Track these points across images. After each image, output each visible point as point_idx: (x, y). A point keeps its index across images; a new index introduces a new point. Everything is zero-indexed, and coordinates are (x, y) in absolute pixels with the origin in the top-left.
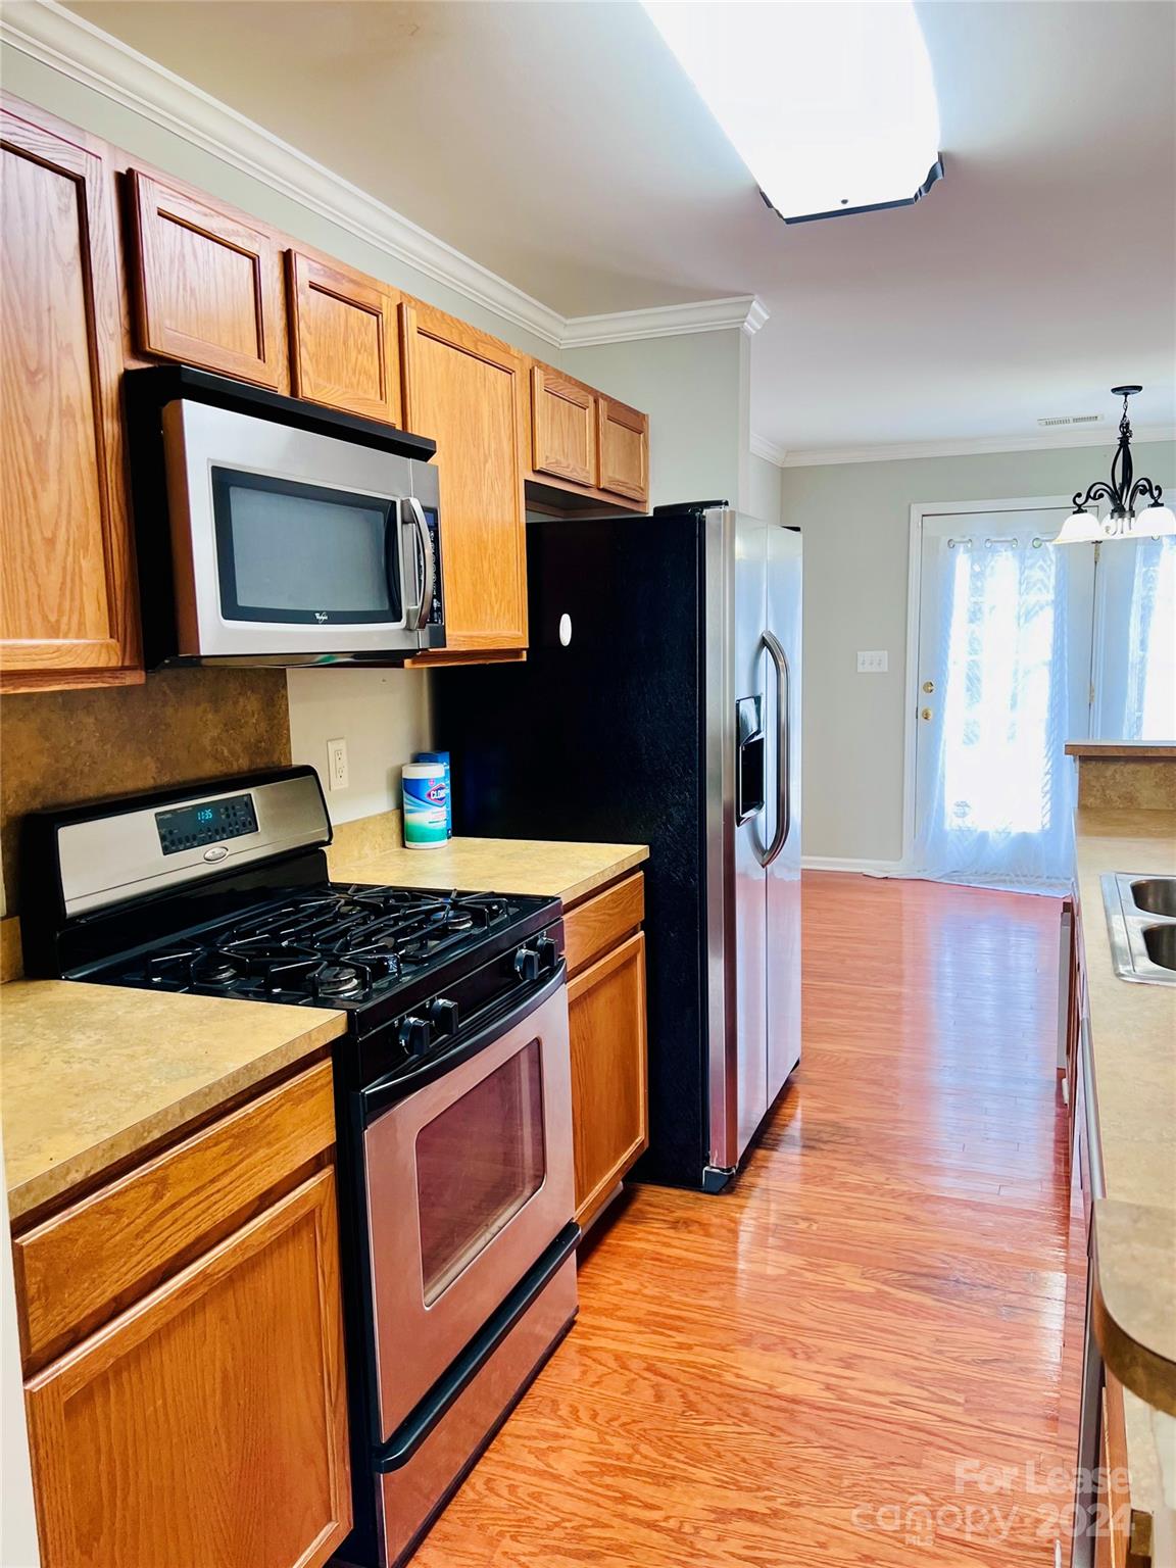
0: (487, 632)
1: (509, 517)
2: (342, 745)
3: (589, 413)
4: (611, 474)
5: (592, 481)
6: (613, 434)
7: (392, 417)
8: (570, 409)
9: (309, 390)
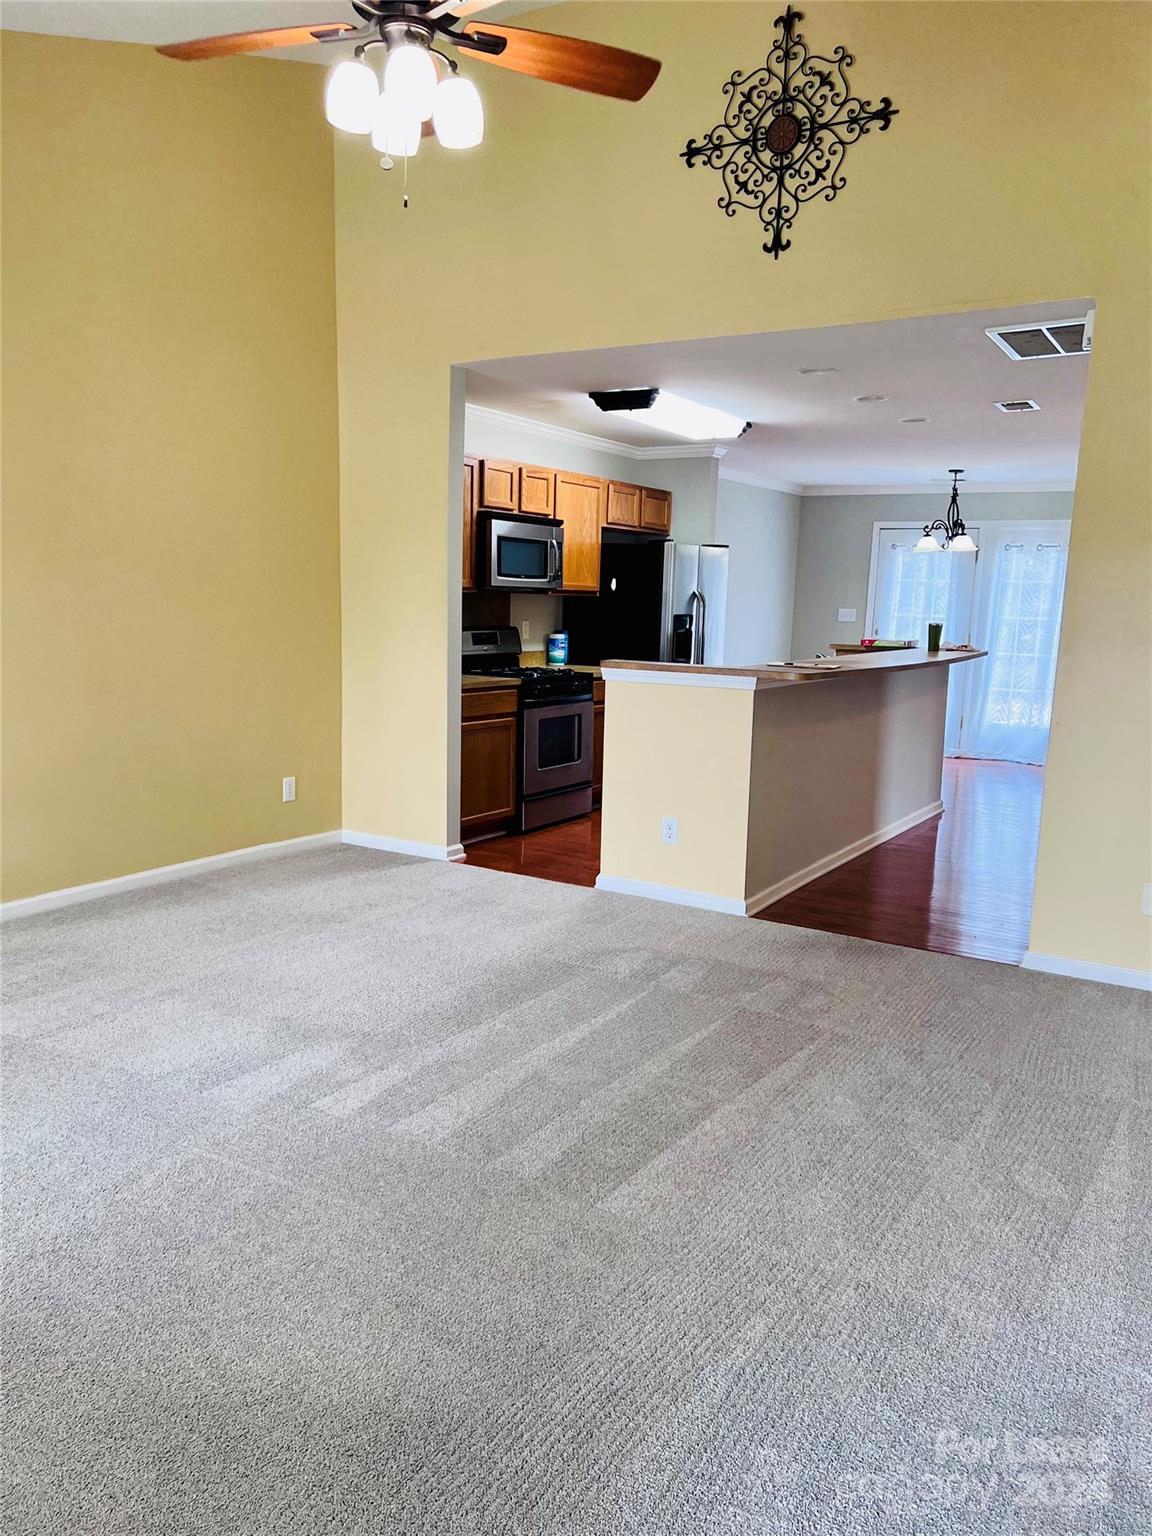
0: (582, 584)
1: (594, 540)
2: (528, 623)
3: (636, 499)
4: (647, 520)
5: (636, 524)
6: (649, 503)
7: (550, 511)
8: (626, 499)
9: (524, 508)
